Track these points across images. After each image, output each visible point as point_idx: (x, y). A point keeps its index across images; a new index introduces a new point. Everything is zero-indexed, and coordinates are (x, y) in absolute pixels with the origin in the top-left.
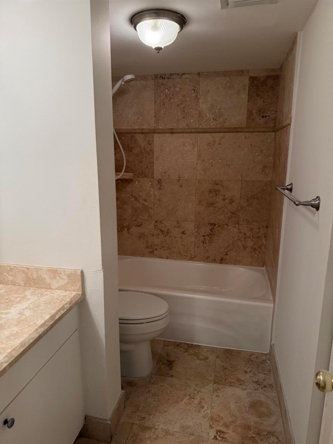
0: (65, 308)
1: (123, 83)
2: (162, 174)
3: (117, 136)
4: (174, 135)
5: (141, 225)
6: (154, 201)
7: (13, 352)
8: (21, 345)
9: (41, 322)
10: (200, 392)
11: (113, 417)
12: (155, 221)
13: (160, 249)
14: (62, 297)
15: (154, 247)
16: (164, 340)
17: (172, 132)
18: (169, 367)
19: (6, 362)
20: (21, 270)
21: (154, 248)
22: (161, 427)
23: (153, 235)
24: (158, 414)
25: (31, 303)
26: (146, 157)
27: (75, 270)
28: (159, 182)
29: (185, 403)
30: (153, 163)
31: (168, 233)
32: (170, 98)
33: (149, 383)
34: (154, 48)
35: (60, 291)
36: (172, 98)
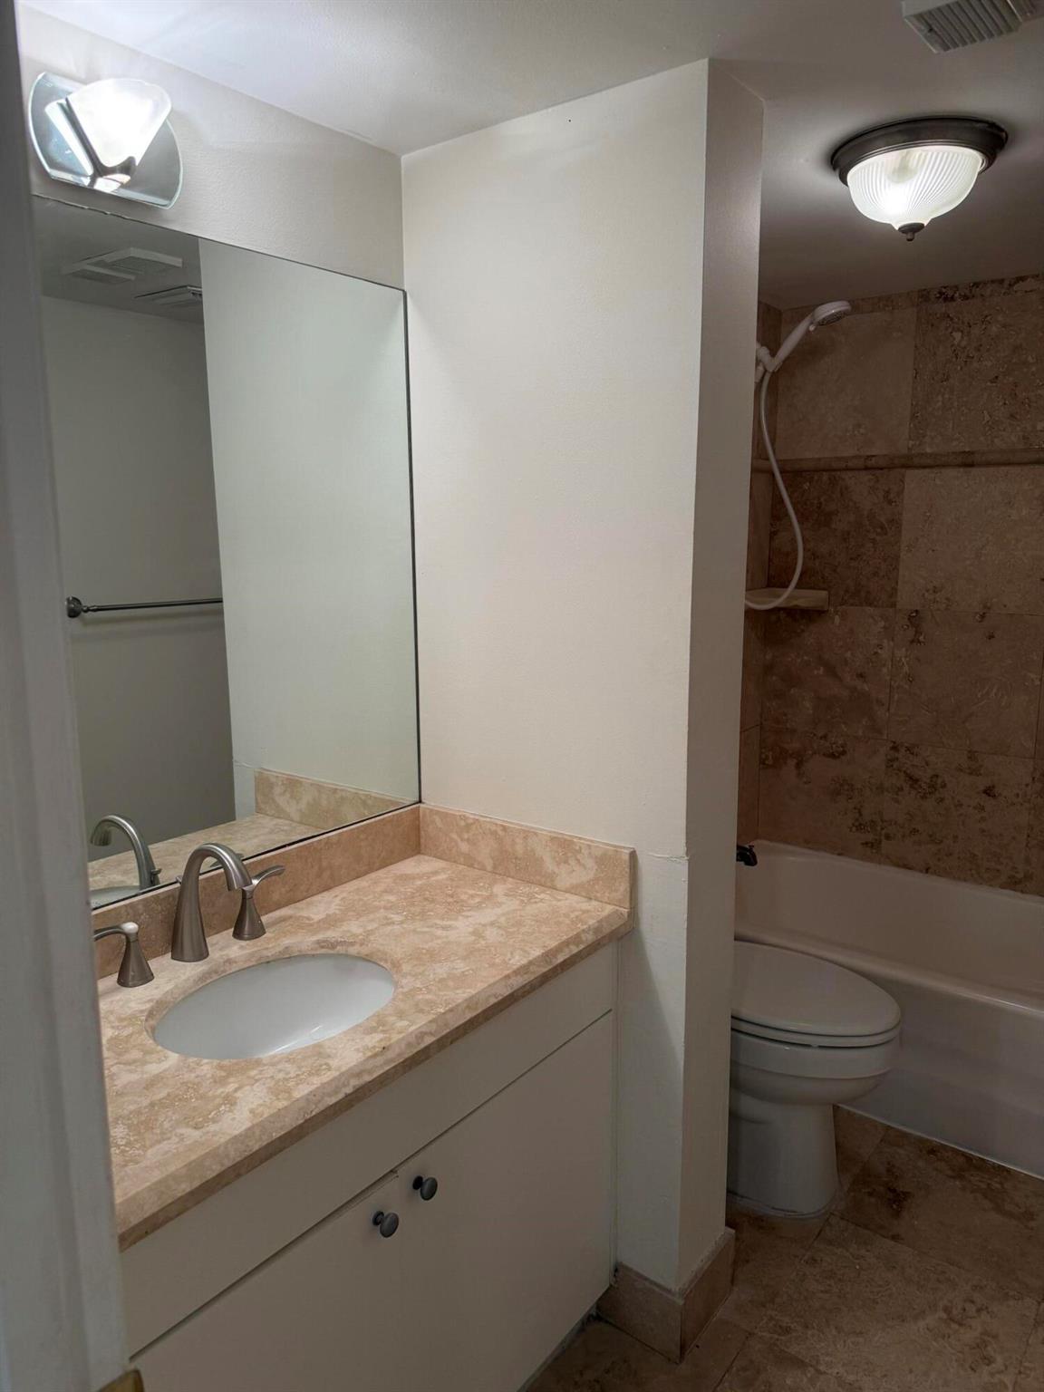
0: (582, 942)
1: (812, 328)
2: (923, 595)
3: (784, 481)
4: (975, 471)
5: (844, 753)
6: (891, 679)
7: (448, 1016)
8: (470, 1002)
9: (519, 961)
10: (988, 1312)
11: (691, 1291)
12: (891, 745)
13: (904, 836)
14: (577, 913)
15: (882, 829)
16: (889, 1124)
17: (968, 462)
18: (892, 1207)
19: (431, 1034)
20: (490, 829)
21: (884, 832)
22: (838, 1373)
23: (881, 789)
24: (834, 1332)
25: (503, 915)
26: (874, 541)
27: (615, 846)
28: (915, 618)
29: (928, 1329)
30: (897, 558)
31: (933, 787)
32: (968, 356)
33: (817, 1237)
34: (897, 228)
35: (576, 898)
36: (973, 357)
